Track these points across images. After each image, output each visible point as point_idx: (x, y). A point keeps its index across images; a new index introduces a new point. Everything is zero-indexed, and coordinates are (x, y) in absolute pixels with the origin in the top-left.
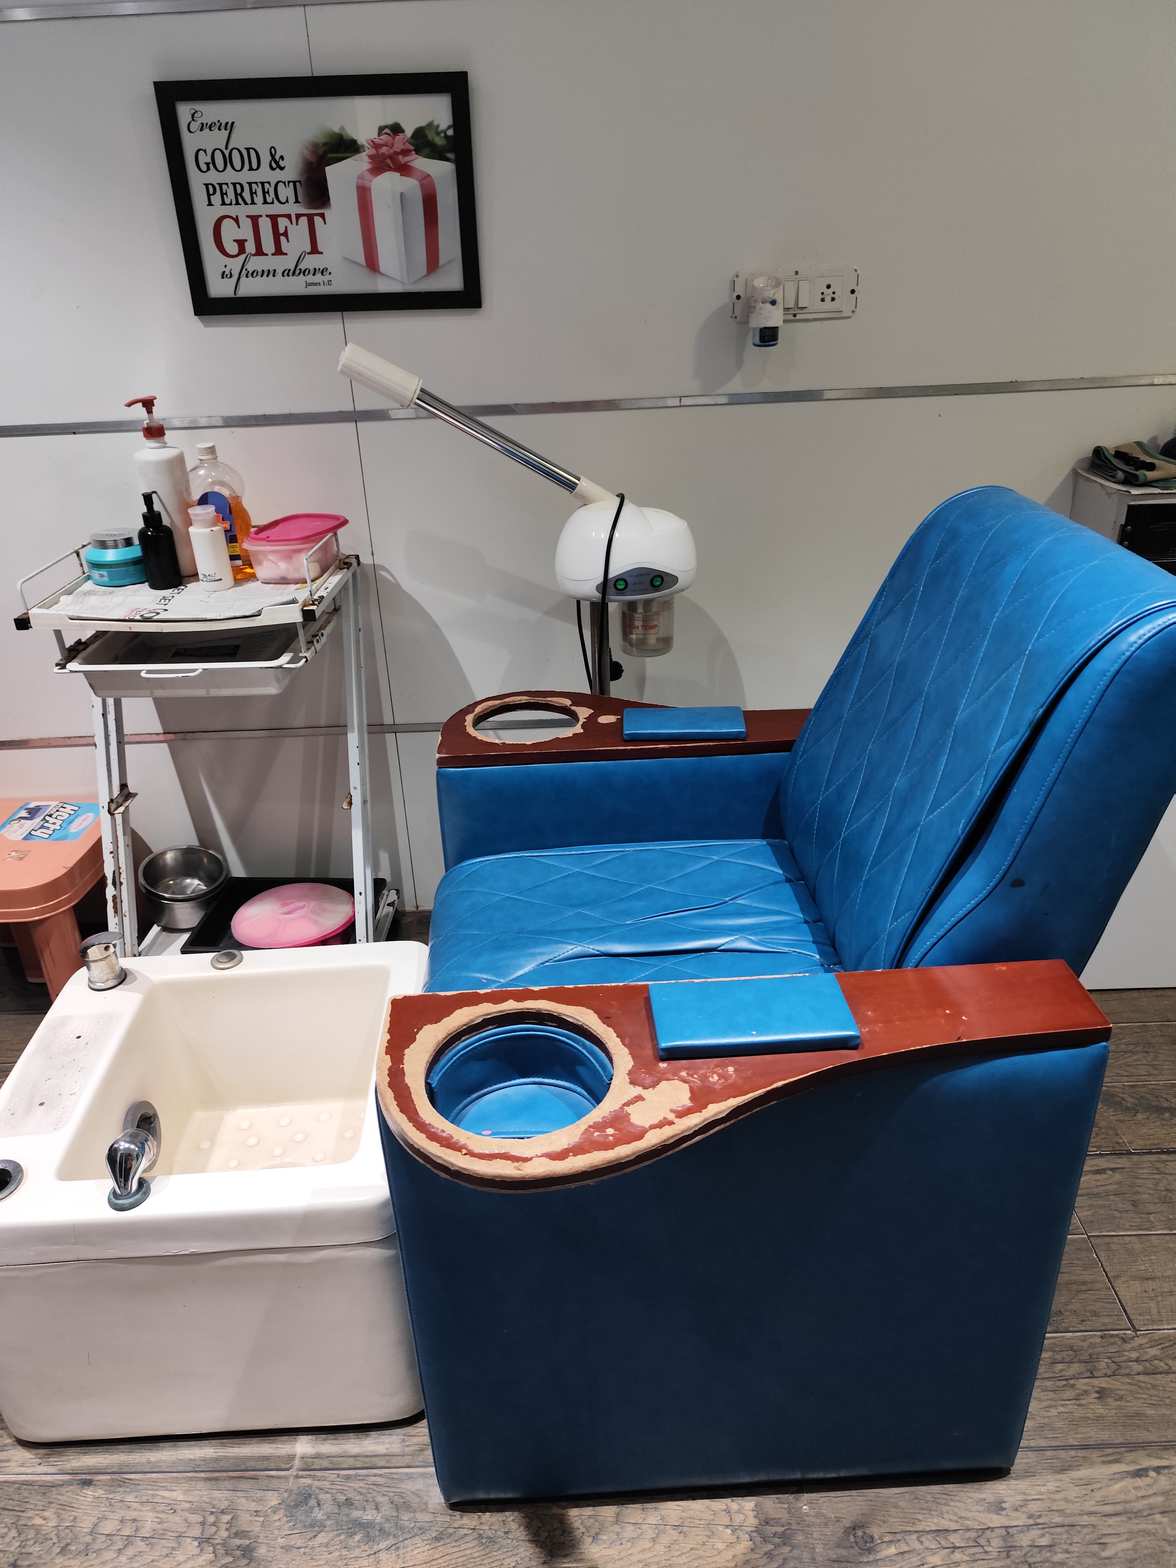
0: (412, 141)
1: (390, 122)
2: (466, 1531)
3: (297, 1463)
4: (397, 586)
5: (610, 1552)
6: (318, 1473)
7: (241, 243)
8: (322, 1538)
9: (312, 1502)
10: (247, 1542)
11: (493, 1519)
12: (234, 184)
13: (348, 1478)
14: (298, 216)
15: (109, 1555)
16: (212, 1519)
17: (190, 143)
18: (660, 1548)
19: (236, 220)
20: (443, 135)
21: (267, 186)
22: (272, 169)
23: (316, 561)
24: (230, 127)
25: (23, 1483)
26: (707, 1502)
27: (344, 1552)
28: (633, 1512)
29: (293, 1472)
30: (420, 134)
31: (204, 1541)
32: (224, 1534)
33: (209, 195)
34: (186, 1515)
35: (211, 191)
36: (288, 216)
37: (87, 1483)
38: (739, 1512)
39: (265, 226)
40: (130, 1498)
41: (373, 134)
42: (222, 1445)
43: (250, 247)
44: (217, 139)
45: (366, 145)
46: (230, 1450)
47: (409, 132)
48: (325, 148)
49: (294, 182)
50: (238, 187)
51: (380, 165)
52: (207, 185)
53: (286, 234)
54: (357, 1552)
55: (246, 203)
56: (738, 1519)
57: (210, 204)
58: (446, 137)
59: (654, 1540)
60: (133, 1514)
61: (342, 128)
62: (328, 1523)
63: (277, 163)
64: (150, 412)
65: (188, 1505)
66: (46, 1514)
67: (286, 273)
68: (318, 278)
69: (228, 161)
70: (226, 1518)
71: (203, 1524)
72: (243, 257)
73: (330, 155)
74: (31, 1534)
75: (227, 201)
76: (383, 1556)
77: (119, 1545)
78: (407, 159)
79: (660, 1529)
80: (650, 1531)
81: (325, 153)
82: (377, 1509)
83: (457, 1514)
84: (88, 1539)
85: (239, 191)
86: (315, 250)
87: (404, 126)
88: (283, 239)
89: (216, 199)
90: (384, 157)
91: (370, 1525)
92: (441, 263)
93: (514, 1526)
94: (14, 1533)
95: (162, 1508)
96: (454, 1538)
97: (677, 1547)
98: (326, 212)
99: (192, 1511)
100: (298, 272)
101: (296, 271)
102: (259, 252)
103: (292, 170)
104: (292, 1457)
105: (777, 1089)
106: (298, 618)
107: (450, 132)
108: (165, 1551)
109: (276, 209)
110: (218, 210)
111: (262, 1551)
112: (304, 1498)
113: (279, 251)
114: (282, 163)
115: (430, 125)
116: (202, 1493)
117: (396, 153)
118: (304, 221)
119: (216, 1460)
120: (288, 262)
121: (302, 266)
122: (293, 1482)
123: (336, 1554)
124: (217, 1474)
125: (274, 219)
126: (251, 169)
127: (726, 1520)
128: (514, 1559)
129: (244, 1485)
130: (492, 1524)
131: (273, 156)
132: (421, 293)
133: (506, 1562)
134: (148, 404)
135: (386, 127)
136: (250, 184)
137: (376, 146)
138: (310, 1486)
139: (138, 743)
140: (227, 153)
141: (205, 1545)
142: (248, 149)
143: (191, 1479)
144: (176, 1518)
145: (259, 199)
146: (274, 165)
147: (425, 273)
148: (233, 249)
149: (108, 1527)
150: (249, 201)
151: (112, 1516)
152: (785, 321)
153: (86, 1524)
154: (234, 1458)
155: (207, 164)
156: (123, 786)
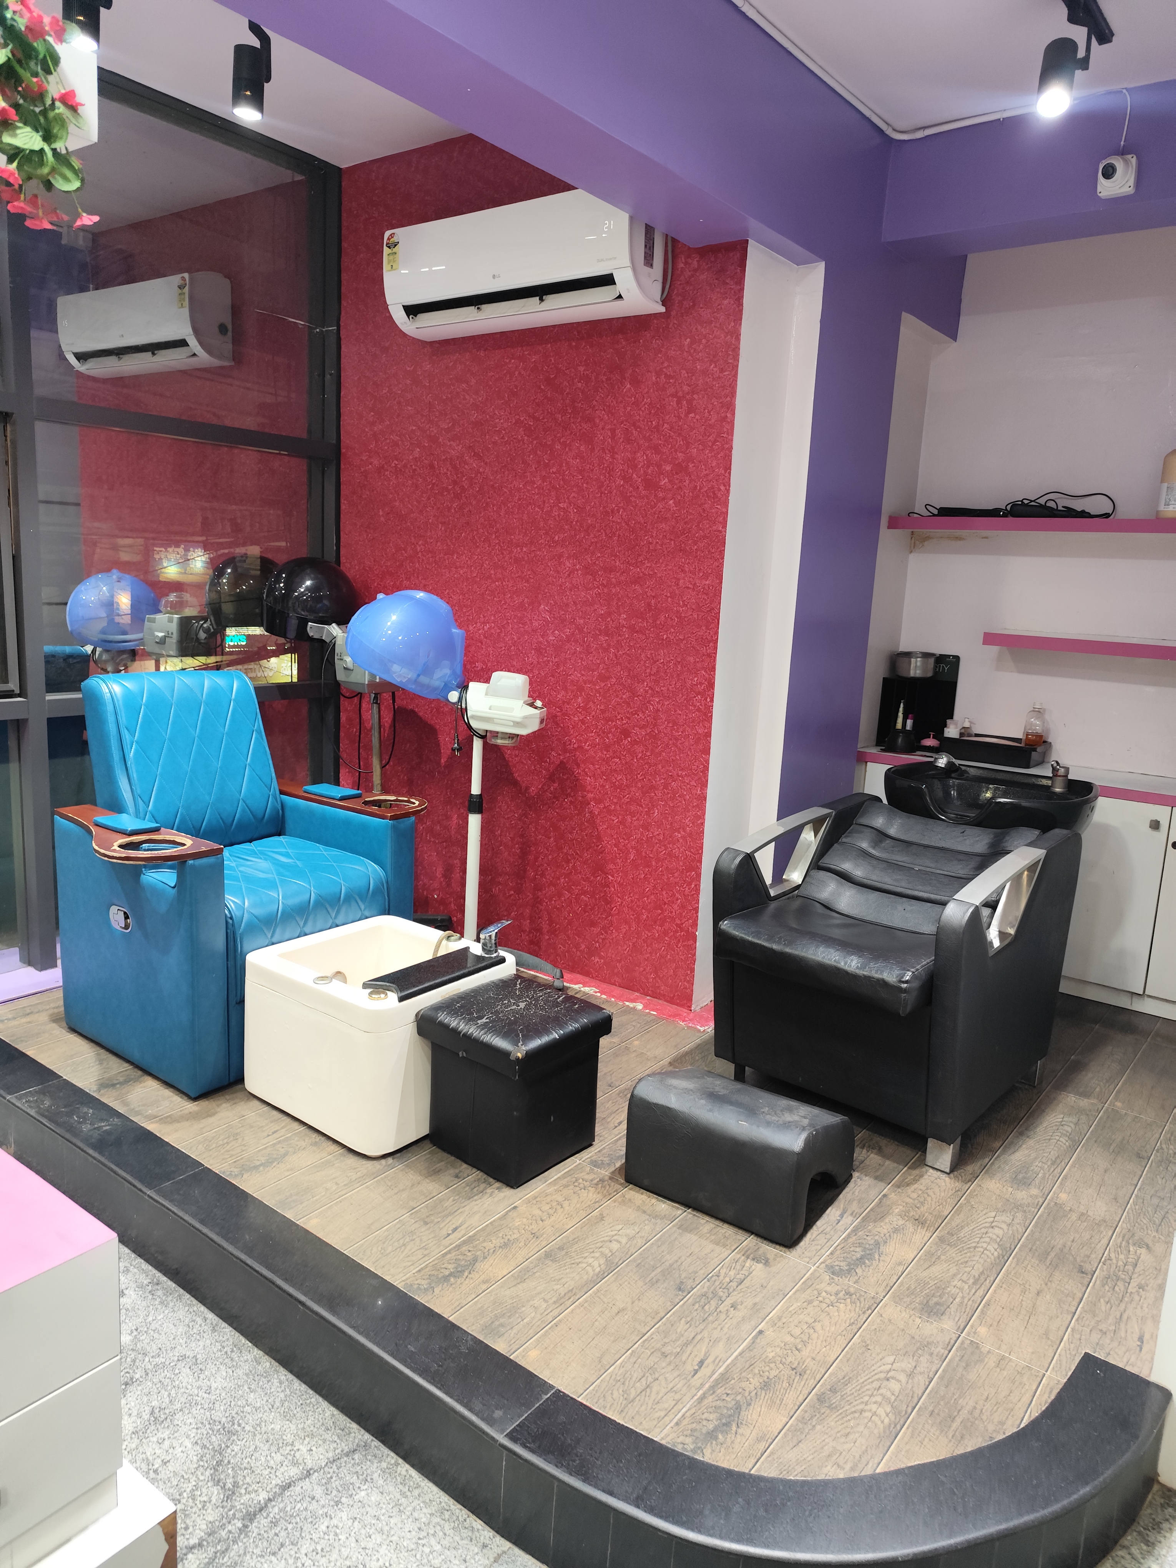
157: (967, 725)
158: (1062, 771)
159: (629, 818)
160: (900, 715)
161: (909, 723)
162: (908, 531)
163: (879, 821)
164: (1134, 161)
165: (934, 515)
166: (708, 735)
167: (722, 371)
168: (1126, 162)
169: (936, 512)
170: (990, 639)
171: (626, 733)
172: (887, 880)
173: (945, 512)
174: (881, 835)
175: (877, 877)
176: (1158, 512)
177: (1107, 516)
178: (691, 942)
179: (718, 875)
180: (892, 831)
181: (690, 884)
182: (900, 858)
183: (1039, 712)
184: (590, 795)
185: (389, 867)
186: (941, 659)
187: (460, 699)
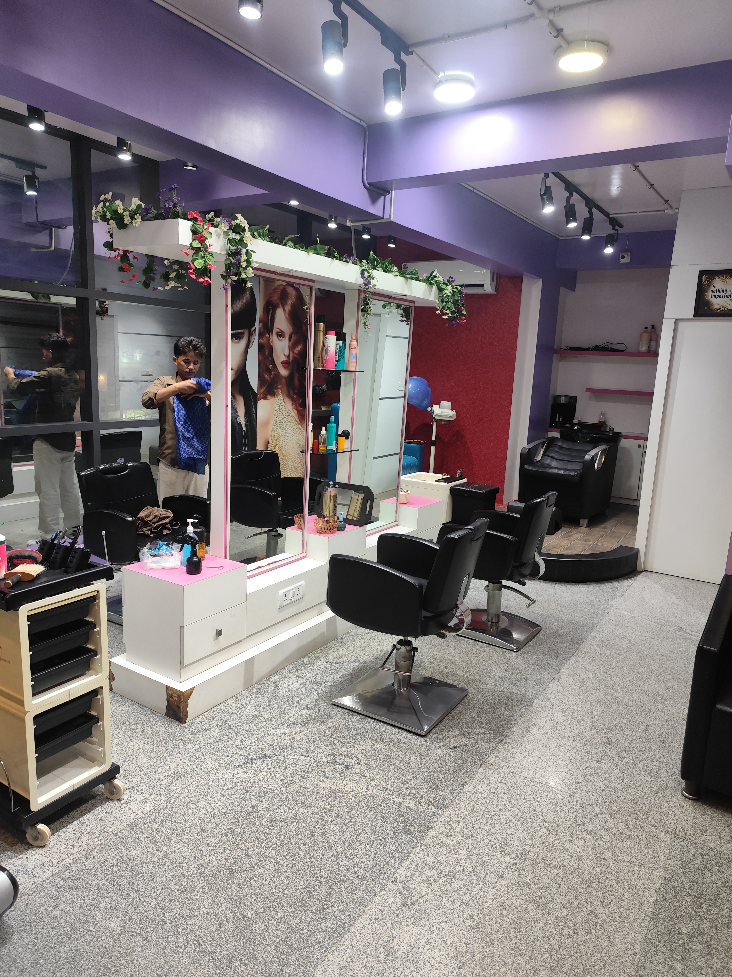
157: (580, 419)
158: (612, 429)
159: (482, 447)
160: (558, 416)
161: (561, 419)
162: (559, 355)
163: (560, 444)
164: (630, 254)
165: (568, 349)
166: (510, 419)
167: (515, 312)
168: (628, 254)
169: (569, 348)
170: (588, 390)
171: (481, 420)
172: (565, 458)
173: (573, 349)
174: (561, 448)
175: (561, 457)
176: (639, 350)
177: (624, 351)
178: (503, 483)
179: (522, 455)
180: (564, 446)
181: (502, 465)
182: (567, 452)
183: (603, 414)
184: (468, 440)
185: (419, 459)
186: (571, 397)
187: (431, 409)
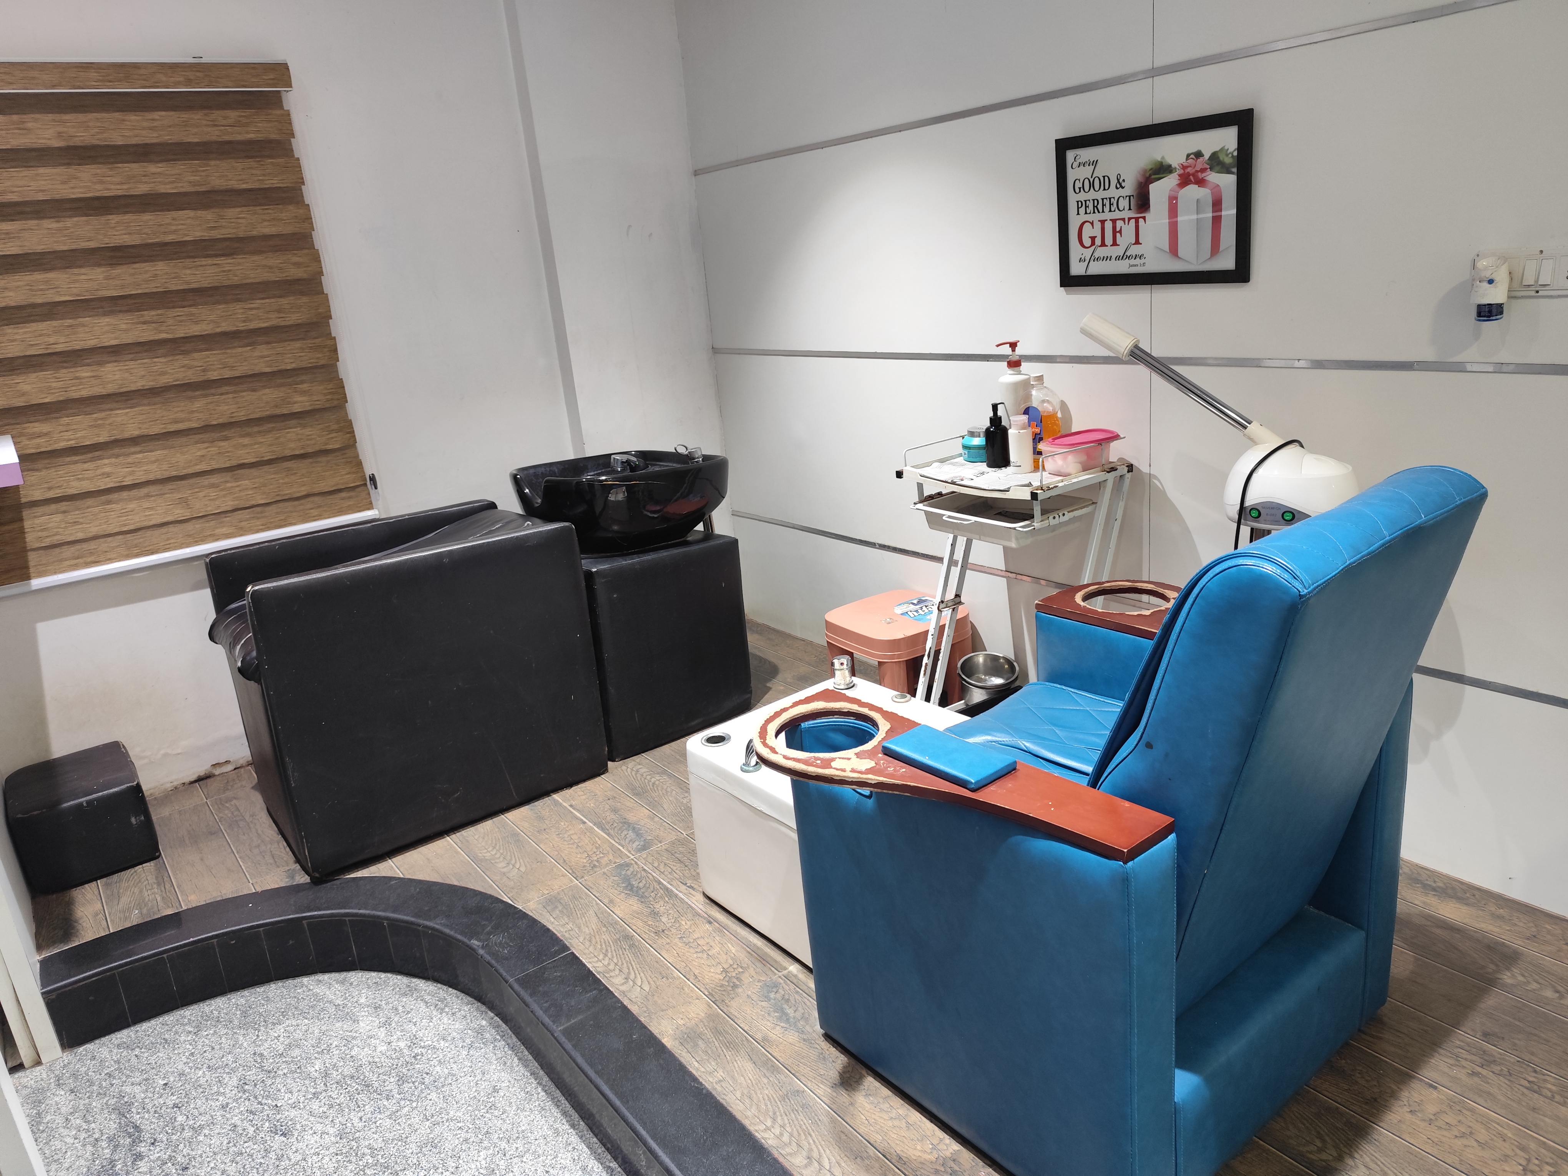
0: (1209, 162)
1: (1194, 150)
2: (818, 1047)
3: (785, 972)
4: (1163, 494)
5: (866, 1105)
6: (788, 982)
7: (1093, 239)
8: (764, 1004)
9: (775, 990)
10: (738, 983)
11: (834, 1053)
12: (1094, 200)
13: (797, 992)
14: (1130, 219)
15: (692, 950)
16: (735, 966)
17: (1072, 175)
18: (890, 1123)
19: (1092, 224)
20: (1230, 155)
21: (1112, 200)
22: (1117, 188)
23: (1080, 463)
24: (1095, 163)
25: (691, 907)
26: (936, 1128)
27: (766, 1015)
28: (897, 1102)
29: (780, 974)
30: (1214, 156)
31: (725, 971)
32: (734, 974)
33: (1078, 208)
34: (729, 958)
35: (1080, 206)
36: (1123, 220)
37: (710, 923)
38: (946, 1145)
39: (1109, 226)
40: (717, 938)
41: (1183, 160)
42: (766, 945)
43: (1098, 241)
44: (1087, 172)
45: (1178, 167)
46: (767, 948)
47: (1207, 156)
48: (1150, 172)
49: (1130, 196)
50: (1096, 201)
51: (1185, 181)
52: (1078, 202)
53: (1120, 232)
54: (771, 1019)
55: (1099, 212)
56: (942, 1146)
57: (1078, 214)
58: (1233, 156)
59: (892, 1118)
60: (712, 944)
61: (1163, 158)
62: (772, 1001)
63: (1120, 184)
64: (1013, 350)
65: (733, 955)
66: (688, 922)
67: (1118, 258)
68: (1138, 261)
69: (1091, 185)
70: (741, 970)
71: (731, 965)
72: (1094, 247)
73: (1153, 177)
74: (677, 926)
75: (1088, 212)
76: (778, 1028)
77: (699, 950)
78: (1204, 175)
79: (899, 1117)
80: (894, 1114)
81: (1150, 175)
82: (795, 1011)
83: (823, 1038)
84: (692, 941)
85: (1096, 205)
86: (1137, 242)
87: (1204, 152)
88: (1118, 235)
89: (1082, 210)
90: (1189, 174)
91: (786, 1014)
92: (1221, 249)
93: (840, 1062)
94: (673, 921)
95: (724, 950)
96: (811, 1045)
97: (898, 1130)
98: (1146, 215)
99: (732, 959)
100: (1125, 257)
101: (1124, 257)
102: (1103, 244)
103: (1129, 188)
104: (785, 969)
105: (910, 786)
106: (1028, 497)
107: (1235, 154)
108: (710, 964)
109: (1117, 215)
110: (1083, 217)
111: (740, 990)
112: (776, 986)
113: (1115, 244)
114: (1123, 185)
115: (1222, 149)
116: (742, 956)
117: (1197, 172)
118: (1133, 221)
119: (758, 948)
120: (1119, 251)
121: (1128, 253)
122: (778, 976)
123: (763, 1013)
124: (753, 953)
125: (1114, 221)
126: (1104, 189)
127: (935, 1142)
128: (825, 1072)
129: (759, 965)
130: (832, 1054)
131: (1118, 180)
132: (1203, 272)
133: (820, 1070)
134: (1013, 345)
135: (1192, 154)
136: (1103, 199)
137: (1184, 167)
138: (780, 984)
139: (991, 574)
140: (1091, 180)
141: (724, 973)
142: (1104, 177)
143: (743, 948)
144: (725, 957)
145: (1107, 209)
146: (1118, 186)
147: (1209, 256)
148: (1087, 242)
149: (701, 942)
150: (1101, 210)
151: (706, 939)
152: (1509, 297)
153: (696, 936)
154: (766, 953)
155: (1080, 188)
156: (958, 596)
